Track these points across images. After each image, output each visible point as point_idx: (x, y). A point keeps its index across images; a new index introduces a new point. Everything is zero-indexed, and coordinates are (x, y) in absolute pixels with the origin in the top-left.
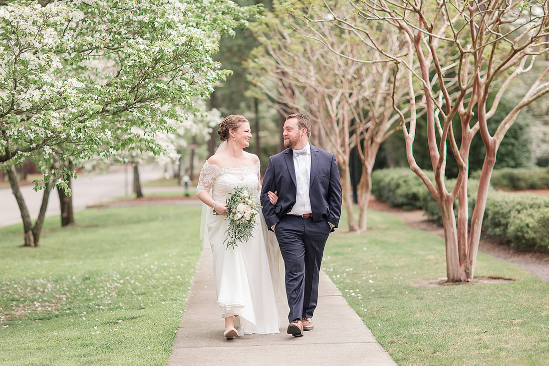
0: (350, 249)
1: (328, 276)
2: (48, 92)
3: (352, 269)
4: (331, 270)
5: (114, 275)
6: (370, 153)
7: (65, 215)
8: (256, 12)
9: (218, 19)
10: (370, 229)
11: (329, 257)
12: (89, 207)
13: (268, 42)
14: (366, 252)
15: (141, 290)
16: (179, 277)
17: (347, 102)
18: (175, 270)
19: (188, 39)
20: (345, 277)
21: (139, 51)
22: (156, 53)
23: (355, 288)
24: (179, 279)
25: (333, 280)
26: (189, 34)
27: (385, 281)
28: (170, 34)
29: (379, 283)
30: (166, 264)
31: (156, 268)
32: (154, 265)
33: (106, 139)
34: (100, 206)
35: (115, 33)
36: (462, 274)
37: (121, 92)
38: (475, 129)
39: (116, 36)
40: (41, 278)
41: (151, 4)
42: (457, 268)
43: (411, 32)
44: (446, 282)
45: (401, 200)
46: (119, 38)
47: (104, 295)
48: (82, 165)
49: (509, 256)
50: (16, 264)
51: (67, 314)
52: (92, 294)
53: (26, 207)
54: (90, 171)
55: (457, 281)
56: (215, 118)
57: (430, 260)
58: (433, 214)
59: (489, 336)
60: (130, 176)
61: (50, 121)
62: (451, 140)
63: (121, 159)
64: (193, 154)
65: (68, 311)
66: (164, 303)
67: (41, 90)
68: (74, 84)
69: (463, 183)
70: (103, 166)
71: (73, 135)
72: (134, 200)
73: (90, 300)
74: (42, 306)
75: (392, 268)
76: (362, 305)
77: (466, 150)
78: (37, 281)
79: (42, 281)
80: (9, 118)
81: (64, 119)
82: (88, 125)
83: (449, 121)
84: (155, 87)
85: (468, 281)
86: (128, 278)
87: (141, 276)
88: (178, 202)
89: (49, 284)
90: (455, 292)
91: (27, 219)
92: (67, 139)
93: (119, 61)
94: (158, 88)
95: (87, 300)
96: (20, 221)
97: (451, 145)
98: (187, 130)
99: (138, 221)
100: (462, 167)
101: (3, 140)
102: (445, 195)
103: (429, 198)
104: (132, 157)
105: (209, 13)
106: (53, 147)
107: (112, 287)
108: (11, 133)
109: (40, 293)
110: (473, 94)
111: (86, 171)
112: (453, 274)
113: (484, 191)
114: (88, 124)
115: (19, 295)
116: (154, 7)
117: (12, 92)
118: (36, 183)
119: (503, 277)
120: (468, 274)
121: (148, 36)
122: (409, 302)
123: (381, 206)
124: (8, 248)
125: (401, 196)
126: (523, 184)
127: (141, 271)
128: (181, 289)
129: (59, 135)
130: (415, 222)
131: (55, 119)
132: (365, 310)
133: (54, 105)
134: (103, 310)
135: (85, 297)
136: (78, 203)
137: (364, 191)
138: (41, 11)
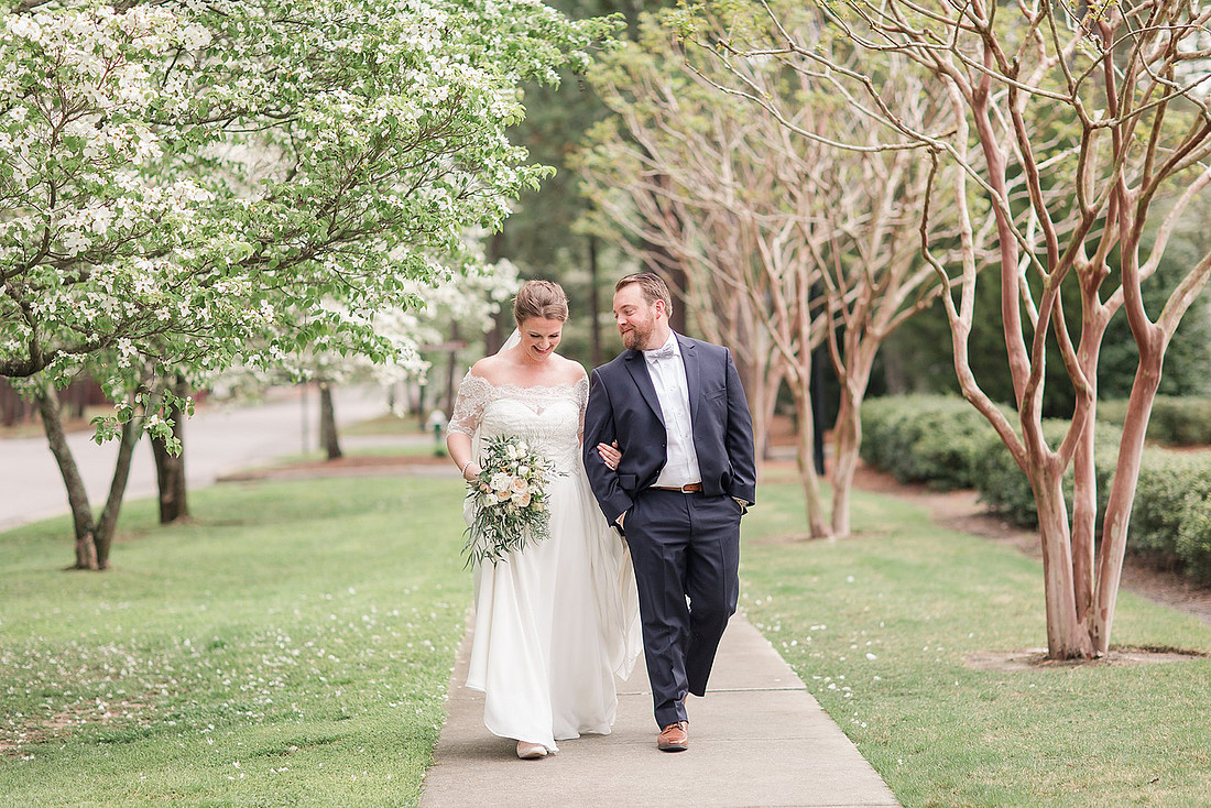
0: (815, 579)
1: (770, 643)
2: (128, 213)
3: (823, 627)
4: (777, 629)
5: (280, 638)
6: (857, 360)
7: (168, 498)
8: (607, 33)
9: (521, 46)
10: (857, 532)
11: (769, 599)
12: (220, 480)
13: (628, 109)
14: (853, 585)
15: (341, 674)
16: (428, 643)
17: (807, 243)
18: (417, 626)
19: (454, 92)
20: (809, 644)
21: (339, 117)
22: (379, 122)
23: (835, 672)
24: (428, 648)
25: (782, 651)
26: (456, 79)
27: (904, 655)
28: (412, 81)
29: (890, 660)
30: (396, 613)
31: (373, 622)
32: (369, 613)
33: (263, 322)
34: (245, 478)
35: (284, 78)
36: (1082, 639)
37: (299, 216)
38: (1112, 303)
39: (287, 85)
40: (112, 643)
41: (368, 13)
42: (1072, 626)
43: (965, 80)
44: (1046, 659)
45: (923, 467)
46: (293, 89)
47: (255, 684)
48: (208, 385)
49: (1182, 597)
50: (57, 611)
51: (170, 730)
52: (228, 682)
53: (80, 479)
54: (225, 401)
55: (1071, 657)
56: (506, 280)
57: (1001, 606)
58: (999, 499)
59: (1164, 793)
60: (314, 411)
61: (131, 280)
62: (1059, 330)
63: (297, 372)
64: (453, 361)
65: (172, 723)
66: (394, 705)
67: (113, 207)
68: (189, 194)
69: (1086, 430)
70: (253, 388)
71: (185, 312)
72: (323, 464)
73: (223, 696)
74: (113, 710)
75: (916, 624)
76: (856, 714)
77: (1091, 354)
78: (102, 649)
79: (114, 650)
80: (38, 274)
81: (165, 276)
82: (220, 290)
83: (1054, 287)
84: (377, 202)
85: (1097, 657)
86: (310, 644)
87: (341, 641)
88: (419, 469)
89: (129, 658)
90: (1070, 683)
91: (82, 508)
92: (172, 324)
93: (292, 148)
94: (384, 205)
95: (217, 695)
96: (67, 510)
97: (1059, 341)
98: (443, 307)
99: (332, 512)
100: (1083, 393)
101: (23, 326)
102: (1045, 458)
103: (990, 463)
104: (320, 367)
105: (498, 33)
106: (140, 342)
107: (274, 665)
108: (42, 309)
109: (108, 679)
110: (1109, 225)
111: (217, 400)
112: (1062, 640)
113: (1136, 449)
114: (220, 287)
115: (60, 683)
116: (373, 20)
117: (46, 213)
118: (99, 424)
119: (1176, 647)
120: (1096, 641)
121: (362, 86)
122: (965, 707)
123: (879, 481)
124: (38, 572)
125: (924, 458)
126: (1194, 432)
127: (339, 628)
128: (434, 670)
129: (152, 314)
130: (959, 518)
131: (144, 275)
132: (864, 725)
133: (143, 244)
134: (254, 721)
135: (212, 690)
136: (198, 471)
137: (844, 446)
138: (114, 21)
